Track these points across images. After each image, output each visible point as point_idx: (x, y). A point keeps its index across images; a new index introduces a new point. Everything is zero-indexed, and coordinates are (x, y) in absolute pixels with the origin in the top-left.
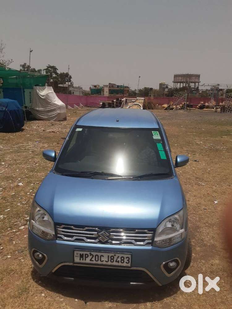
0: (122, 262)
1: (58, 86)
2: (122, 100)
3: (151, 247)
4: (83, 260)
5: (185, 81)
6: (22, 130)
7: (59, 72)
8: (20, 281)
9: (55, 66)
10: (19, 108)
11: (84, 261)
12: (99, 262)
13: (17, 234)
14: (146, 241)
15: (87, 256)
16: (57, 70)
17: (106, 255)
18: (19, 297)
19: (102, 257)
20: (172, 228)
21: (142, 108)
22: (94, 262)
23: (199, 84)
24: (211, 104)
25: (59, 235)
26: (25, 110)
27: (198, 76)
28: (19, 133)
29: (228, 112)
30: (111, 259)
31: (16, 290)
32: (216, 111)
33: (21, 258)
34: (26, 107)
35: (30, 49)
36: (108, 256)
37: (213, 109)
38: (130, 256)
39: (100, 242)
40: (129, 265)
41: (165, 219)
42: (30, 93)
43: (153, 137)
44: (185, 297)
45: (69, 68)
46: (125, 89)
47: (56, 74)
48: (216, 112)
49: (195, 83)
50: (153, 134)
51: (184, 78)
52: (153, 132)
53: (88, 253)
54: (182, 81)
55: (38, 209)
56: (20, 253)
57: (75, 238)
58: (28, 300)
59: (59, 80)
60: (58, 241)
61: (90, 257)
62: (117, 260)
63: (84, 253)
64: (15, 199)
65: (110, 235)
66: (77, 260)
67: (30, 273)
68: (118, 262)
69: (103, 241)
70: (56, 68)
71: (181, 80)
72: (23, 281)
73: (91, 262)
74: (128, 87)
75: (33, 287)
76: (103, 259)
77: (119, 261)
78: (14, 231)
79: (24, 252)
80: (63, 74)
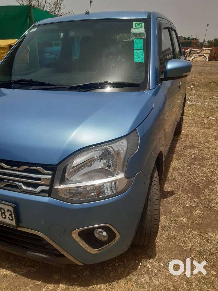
0: (4, 216)
2: (186, 51)
3: (48, 198)
14: (40, 186)
21: (208, 60)
43: (132, 29)
46: (192, 41)
52: (134, 22)
74: (196, 39)
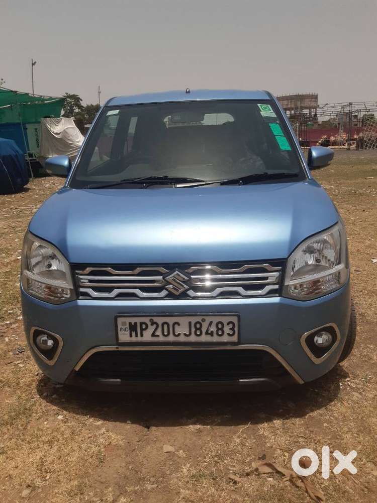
0: (220, 333)
1: (84, 127)
3: (279, 298)
4: (137, 336)
5: (293, 106)
6: (27, 190)
7: (84, 104)
8: (15, 398)
9: (76, 94)
10: (17, 151)
11: (139, 339)
12: (171, 338)
13: (12, 327)
14: (267, 286)
15: (144, 327)
16: (81, 102)
17: (184, 321)
18: (12, 424)
19: (176, 326)
20: (317, 265)
22: (161, 339)
23: (316, 111)
24: (339, 138)
25: (82, 290)
26: (30, 160)
27: (315, 97)
28: (21, 194)
29: (370, 147)
30: (196, 329)
31: (4, 412)
32: (348, 149)
33: (20, 361)
34: (31, 155)
35: (32, 60)
36: (190, 323)
37: (344, 145)
38: (235, 320)
39: (171, 296)
40: (235, 339)
41: (303, 241)
42: (36, 130)
43: (261, 112)
44: (349, 406)
45: (99, 92)
47: (79, 109)
48: (350, 150)
49: (310, 108)
50: (259, 109)
51: (291, 102)
52: (259, 105)
53: (147, 320)
54: (289, 106)
55: (37, 244)
56: (18, 354)
57: (116, 292)
58: (29, 428)
59: (85, 118)
60: (81, 302)
61: (151, 329)
62: (208, 330)
63: (138, 320)
64: (11, 278)
65: (190, 279)
66: (124, 337)
67: (35, 384)
68: (212, 334)
69: (177, 293)
70: (79, 98)
71: (287, 105)
72: (20, 398)
73: (155, 339)
75: (41, 405)
76: (178, 330)
77: (212, 332)
78: (8, 322)
79: (25, 353)
80: (90, 107)
